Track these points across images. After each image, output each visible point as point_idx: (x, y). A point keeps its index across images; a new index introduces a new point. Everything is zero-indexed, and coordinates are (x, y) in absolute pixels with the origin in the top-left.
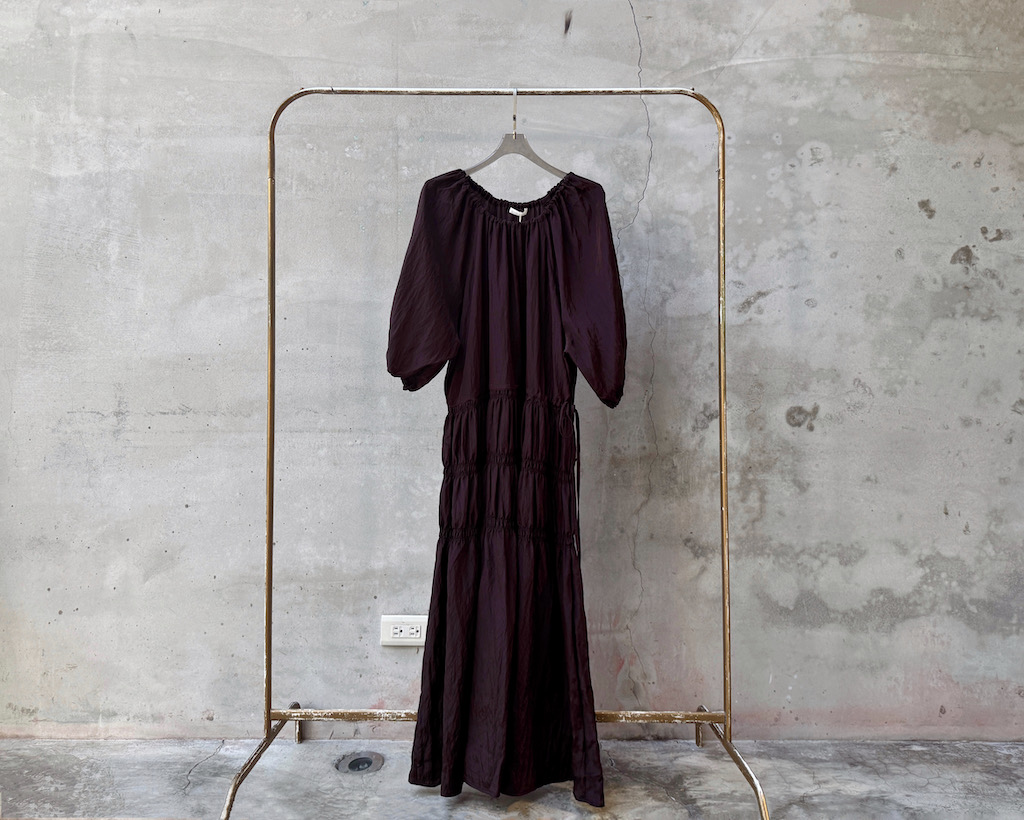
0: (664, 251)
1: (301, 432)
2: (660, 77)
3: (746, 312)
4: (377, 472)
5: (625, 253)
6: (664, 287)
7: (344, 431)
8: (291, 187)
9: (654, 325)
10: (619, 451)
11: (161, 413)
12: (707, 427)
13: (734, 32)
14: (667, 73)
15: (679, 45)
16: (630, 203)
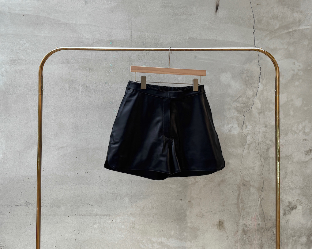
0: (267, 123)
1: (85, 215)
2: (264, 35)
3: (309, 155)
4: (123, 237)
5: (247, 124)
6: (268, 142)
7: (107, 215)
8: (78, 90)
9: (263, 160)
10: (246, 226)
11: (15, 205)
12: (291, 213)
13: (301, 12)
14: (268, 32)
15: (274, 19)
16: (250, 99)
